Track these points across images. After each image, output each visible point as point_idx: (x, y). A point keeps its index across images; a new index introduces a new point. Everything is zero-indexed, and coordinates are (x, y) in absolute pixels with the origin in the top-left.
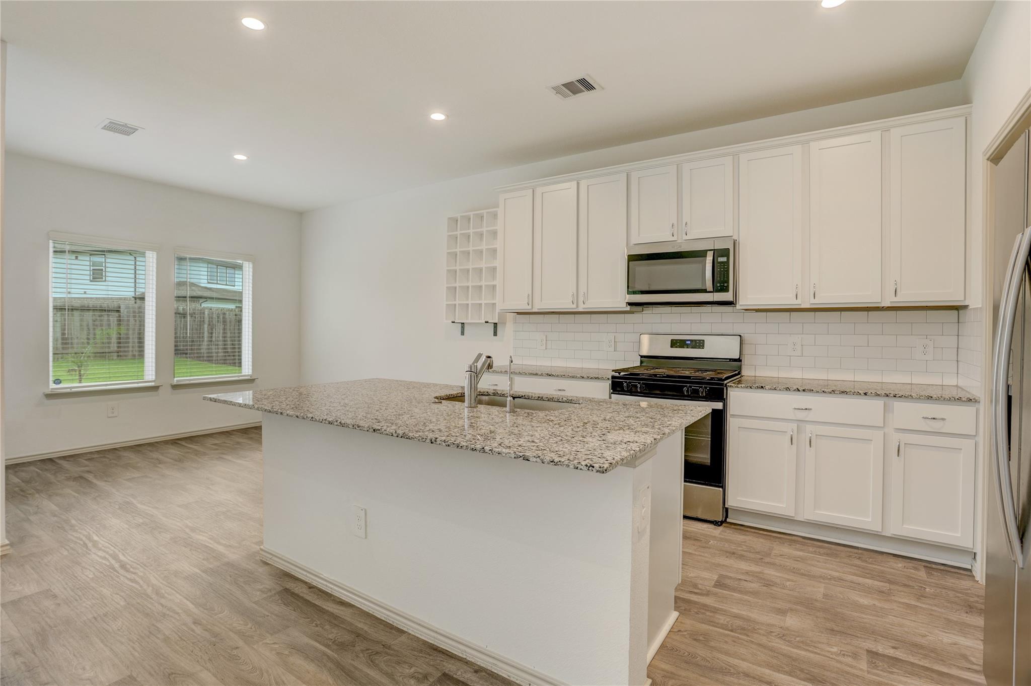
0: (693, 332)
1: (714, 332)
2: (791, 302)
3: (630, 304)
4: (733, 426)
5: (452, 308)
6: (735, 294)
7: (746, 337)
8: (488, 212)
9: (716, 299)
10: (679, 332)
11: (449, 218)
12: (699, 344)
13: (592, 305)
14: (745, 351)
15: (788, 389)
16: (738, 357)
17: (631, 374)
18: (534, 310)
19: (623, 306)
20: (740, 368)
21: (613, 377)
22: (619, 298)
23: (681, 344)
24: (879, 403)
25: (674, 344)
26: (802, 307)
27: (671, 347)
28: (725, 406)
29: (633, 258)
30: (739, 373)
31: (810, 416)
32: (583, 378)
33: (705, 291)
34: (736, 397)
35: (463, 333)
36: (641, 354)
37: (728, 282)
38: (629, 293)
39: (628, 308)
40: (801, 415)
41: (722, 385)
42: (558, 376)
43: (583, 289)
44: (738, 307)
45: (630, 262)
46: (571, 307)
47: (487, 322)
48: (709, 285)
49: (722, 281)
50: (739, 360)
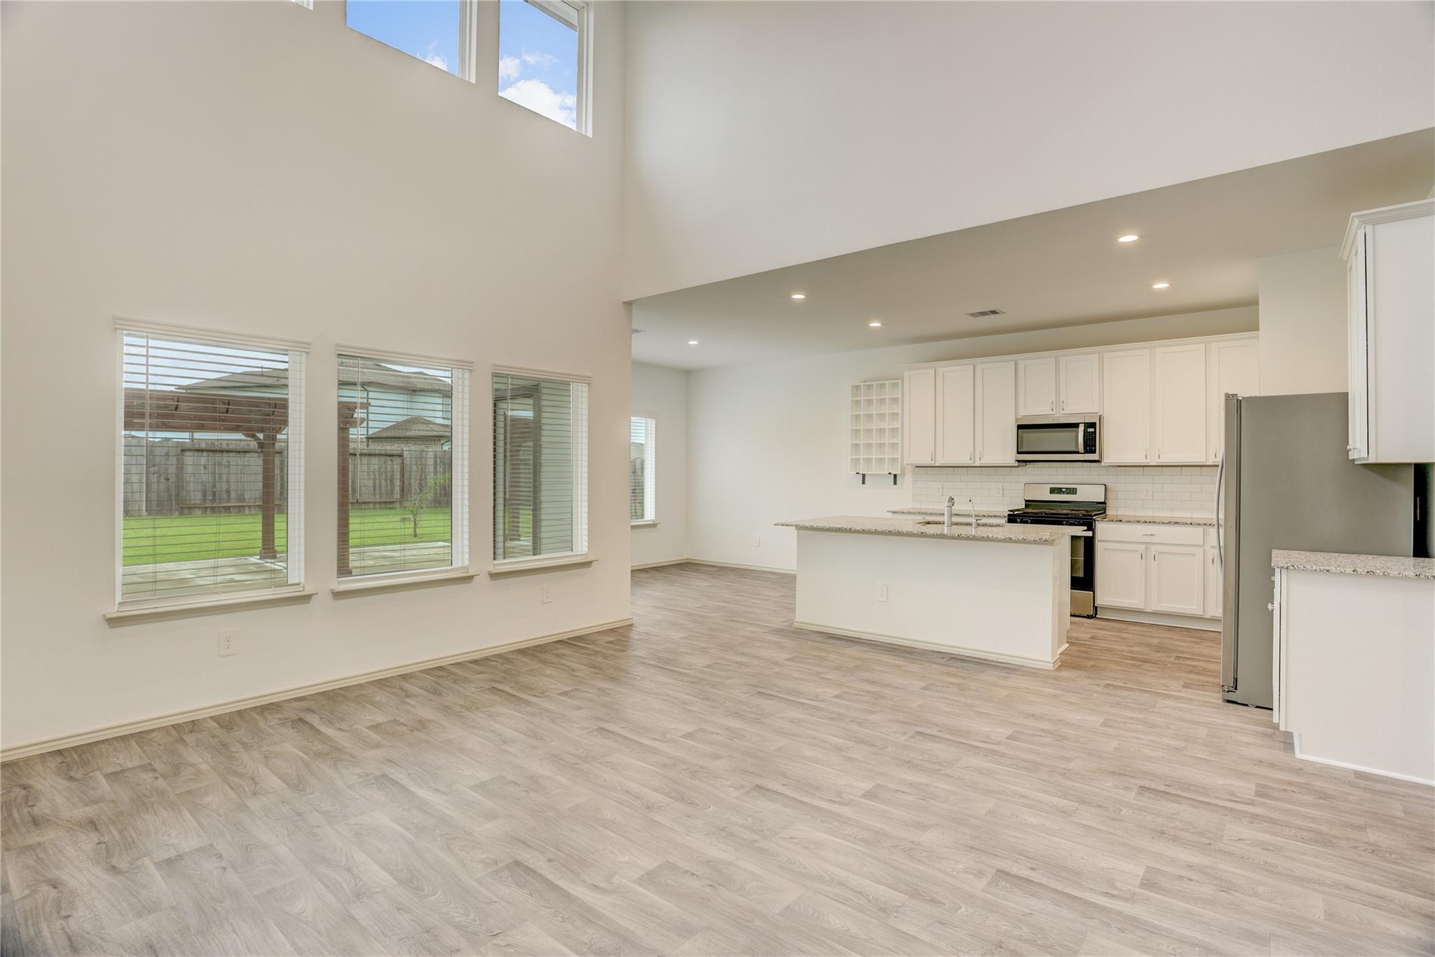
0: (1067, 482)
1: (1084, 481)
2: (1142, 461)
3: (1019, 461)
4: (1099, 548)
5: (856, 461)
6: (1101, 455)
7: (1109, 486)
8: (889, 383)
9: (1086, 459)
10: (1056, 482)
11: (852, 386)
12: (1073, 491)
13: (985, 461)
14: (1108, 497)
15: (1138, 522)
16: (1103, 501)
17: (1024, 513)
18: (936, 465)
19: (1013, 462)
20: (1105, 509)
21: (1009, 515)
22: (1010, 457)
23: (1059, 491)
24: (1200, 530)
25: (1053, 491)
26: (1151, 464)
27: (1051, 493)
28: (1094, 534)
29: (1020, 427)
30: (1104, 513)
31: (1155, 540)
33: (1078, 453)
34: (1102, 528)
35: (864, 483)
36: (1026, 499)
37: (1095, 446)
38: (1018, 453)
39: (1017, 464)
40: (1147, 539)
41: (1091, 519)
43: (979, 448)
44: (1103, 464)
45: (1019, 430)
46: (967, 462)
47: (890, 474)
48: (1081, 448)
49: (1090, 444)
50: (1104, 503)
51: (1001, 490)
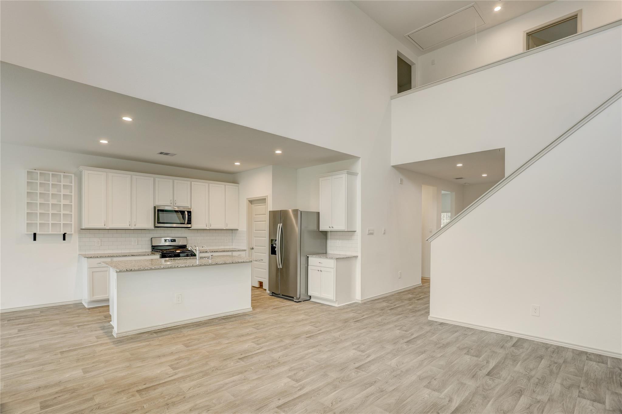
3: (155, 227)
13: (138, 227)
19: (152, 227)
27: (165, 242)
29: (156, 211)
32: (149, 255)
33: (184, 224)
35: (35, 240)
36: (153, 245)
38: (155, 223)
42: (137, 255)
43: (134, 220)
51: (137, 242)
